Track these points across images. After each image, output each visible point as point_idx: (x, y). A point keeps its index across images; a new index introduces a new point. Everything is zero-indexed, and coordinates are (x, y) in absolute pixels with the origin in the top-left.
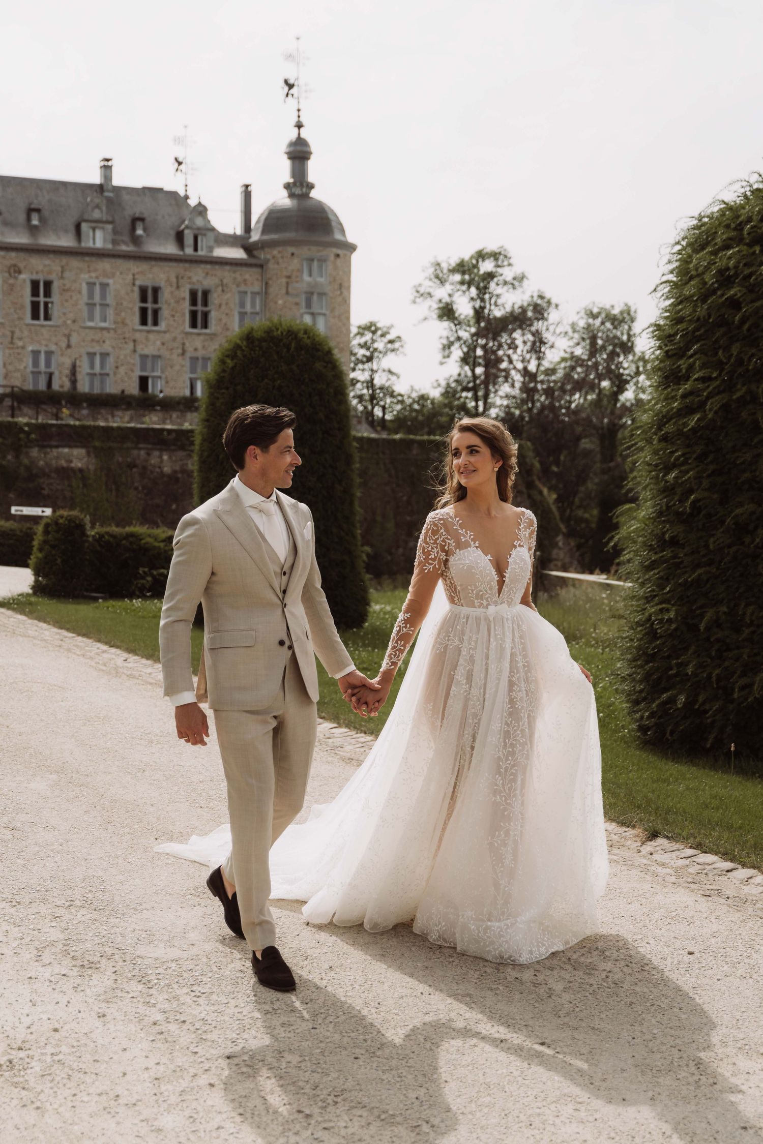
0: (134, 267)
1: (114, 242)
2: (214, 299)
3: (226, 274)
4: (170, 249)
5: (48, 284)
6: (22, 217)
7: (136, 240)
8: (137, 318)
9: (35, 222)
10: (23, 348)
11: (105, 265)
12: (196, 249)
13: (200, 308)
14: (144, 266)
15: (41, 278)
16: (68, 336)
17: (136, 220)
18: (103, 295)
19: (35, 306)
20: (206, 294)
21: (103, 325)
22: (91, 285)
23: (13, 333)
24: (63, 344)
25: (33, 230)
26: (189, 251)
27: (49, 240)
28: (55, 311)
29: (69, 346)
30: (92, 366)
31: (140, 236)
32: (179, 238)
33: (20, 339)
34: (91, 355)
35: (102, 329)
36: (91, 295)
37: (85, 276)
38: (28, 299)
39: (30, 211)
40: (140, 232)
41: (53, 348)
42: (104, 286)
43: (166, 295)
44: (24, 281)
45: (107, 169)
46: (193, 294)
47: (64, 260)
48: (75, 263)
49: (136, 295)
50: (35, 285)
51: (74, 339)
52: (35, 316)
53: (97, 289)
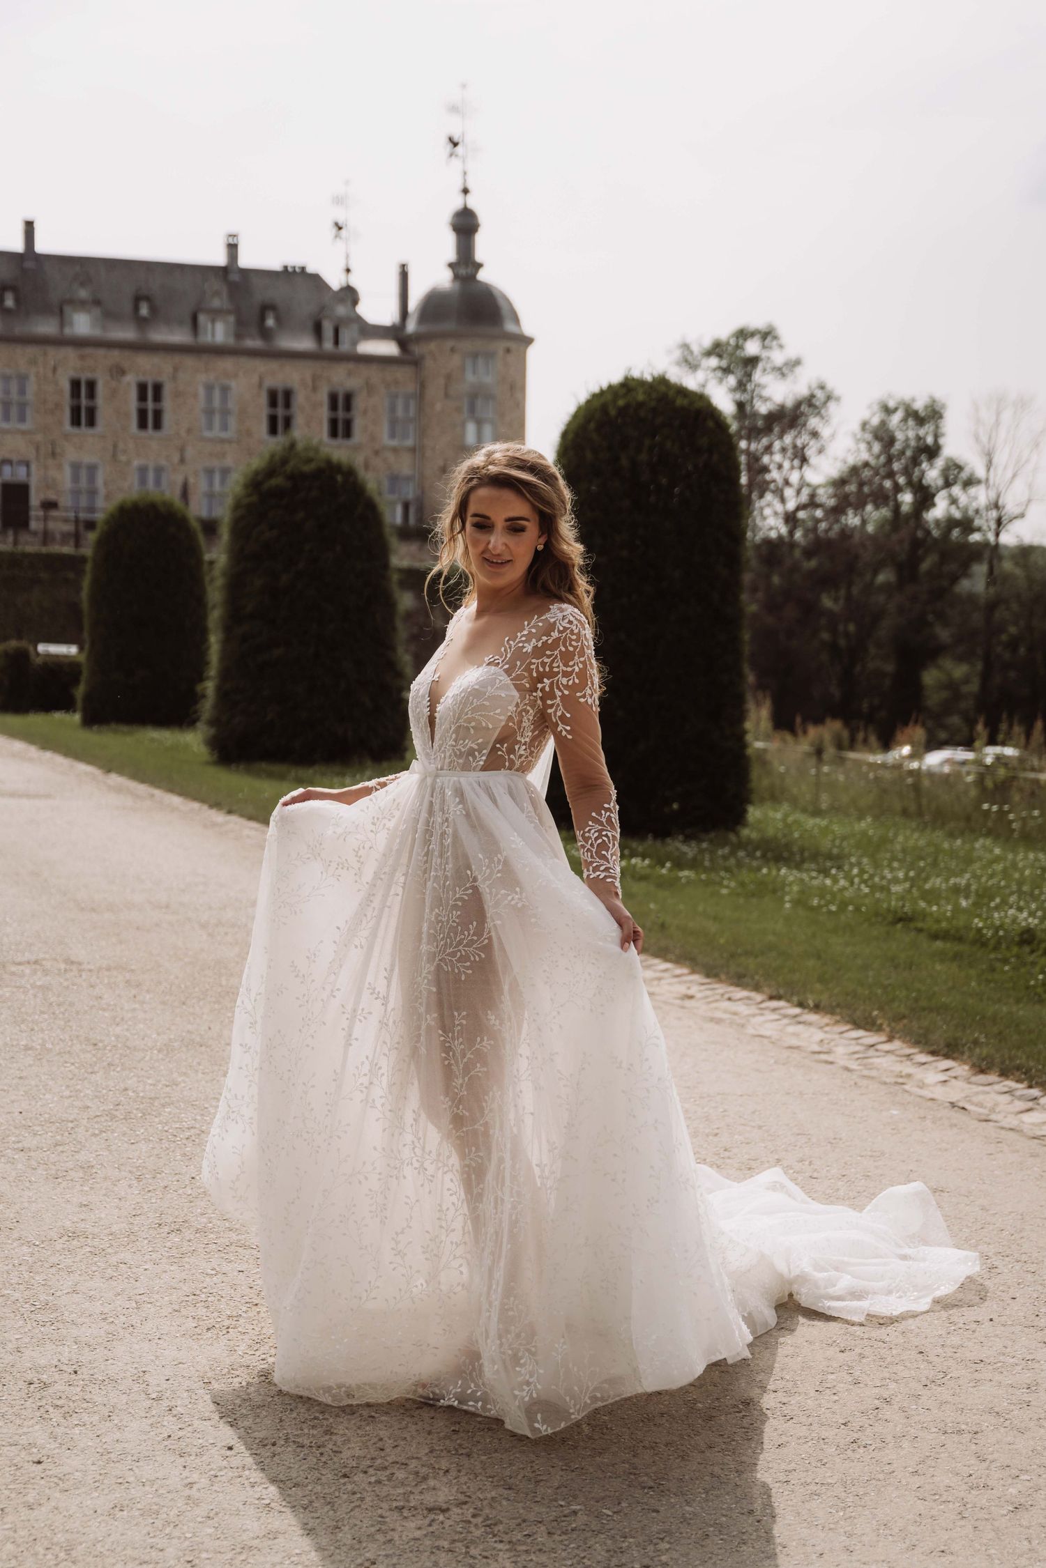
0: (261, 366)
1: (239, 336)
2: (359, 403)
3: (374, 373)
4: (305, 343)
5: (158, 388)
6: (127, 306)
7: (265, 334)
8: (264, 426)
9: (144, 311)
10: (128, 463)
11: (227, 364)
12: (336, 342)
13: (341, 414)
14: (273, 365)
15: (150, 380)
16: (182, 450)
17: (265, 308)
18: (224, 398)
19: (142, 414)
20: (349, 398)
21: (223, 435)
22: (209, 388)
23: (115, 446)
24: (176, 458)
25: (142, 323)
26: (328, 345)
27: (160, 335)
28: (167, 419)
29: (182, 461)
30: (211, 484)
31: (270, 329)
32: (318, 330)
33: (125, 451)
34: (210, 472)
35: (222, 441)
36: (209, 398)
37: (202, 378)
38: (133, 404)
39: (137, 299)
40: (270, 322)
41: (163, 462)
42: (225, 390)
43: (300, 399)
44: (129, 384)
45: (232, 248)
46: (333, 399)
47: (177, 358)
48: (189, 361)
49: (264, 400)
50: (142, 388)
51: (190, 452)
52: (142, 424)
53: (217, 394)
